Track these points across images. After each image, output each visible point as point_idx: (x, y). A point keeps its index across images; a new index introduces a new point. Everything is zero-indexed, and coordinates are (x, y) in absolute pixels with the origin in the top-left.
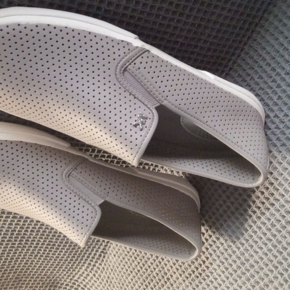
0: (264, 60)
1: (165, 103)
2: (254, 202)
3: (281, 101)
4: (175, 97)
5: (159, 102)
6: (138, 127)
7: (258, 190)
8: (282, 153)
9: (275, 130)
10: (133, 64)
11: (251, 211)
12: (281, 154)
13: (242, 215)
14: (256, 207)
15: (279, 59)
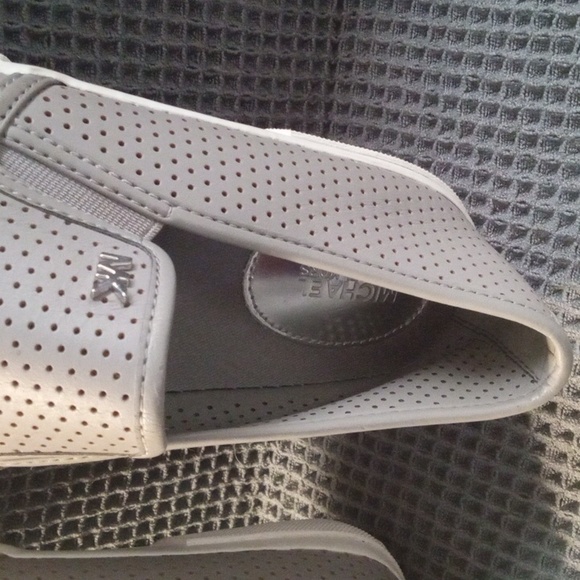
0: (396, 94)
1: (175, 215)
2: (556, 477)
3: (492, 162)
4: (201, 191)
5: (155, 221)
6: (111, 297)
7: (549, 435)
8: (566, 290)
9: (514, 243)
10: (19, 121)
11: (562, 509)
12: (564, 294)
13: (539, 537)
14: (570, 488)
15: (432, 68)
